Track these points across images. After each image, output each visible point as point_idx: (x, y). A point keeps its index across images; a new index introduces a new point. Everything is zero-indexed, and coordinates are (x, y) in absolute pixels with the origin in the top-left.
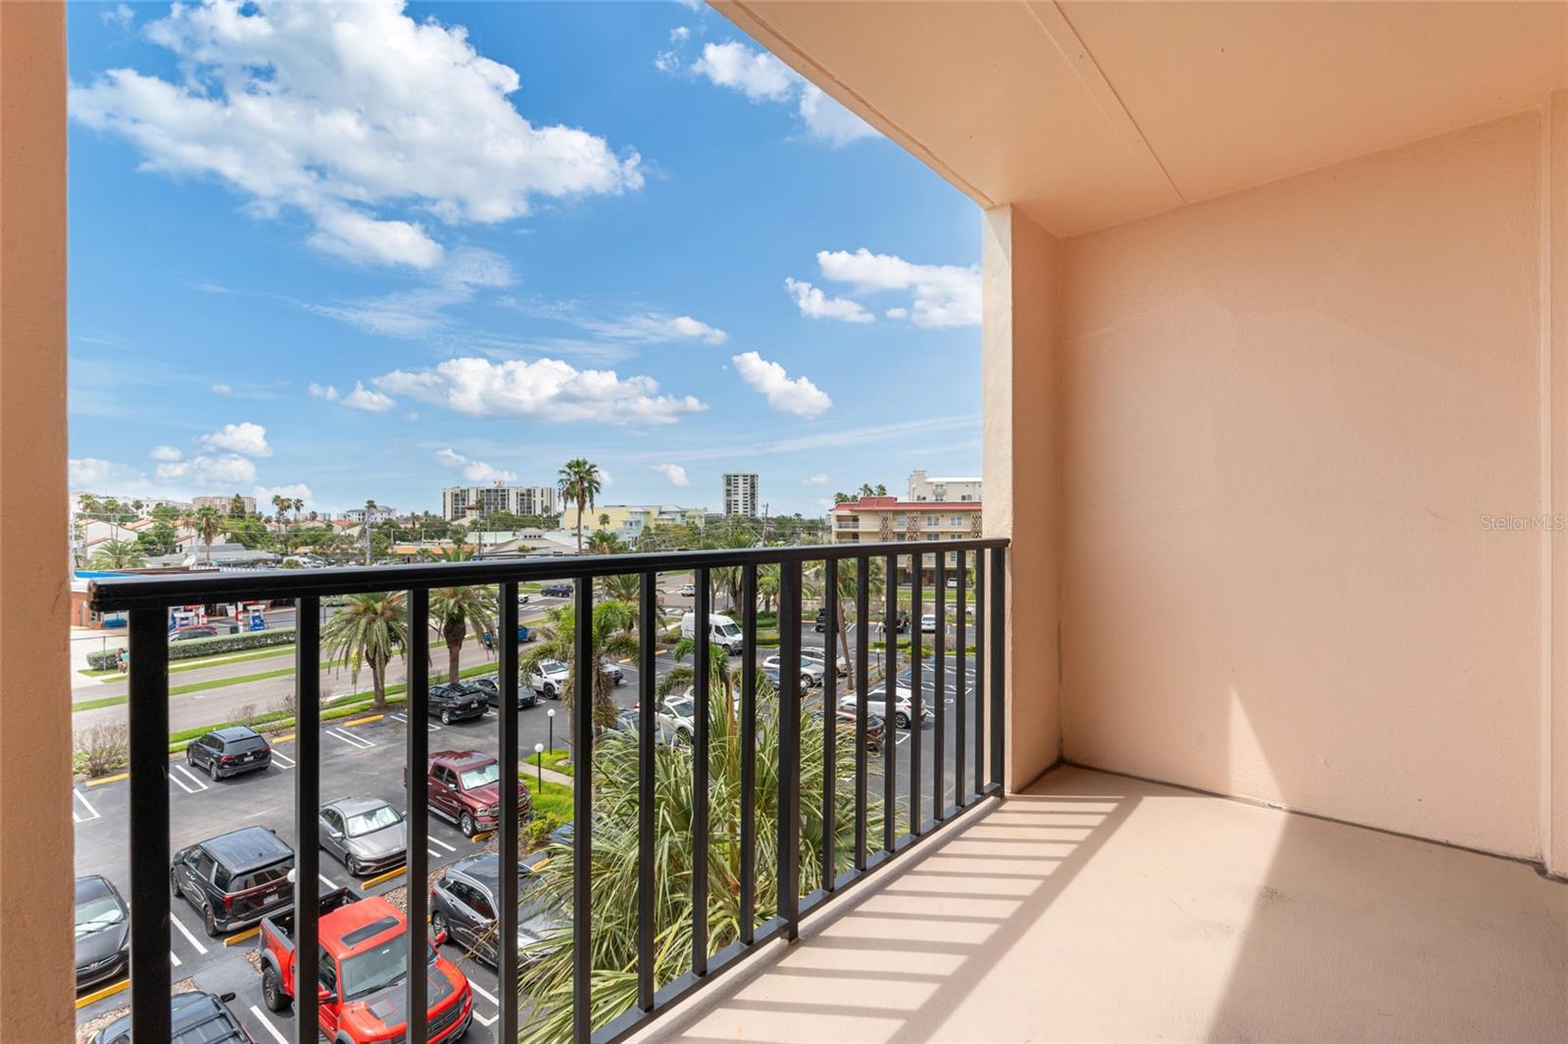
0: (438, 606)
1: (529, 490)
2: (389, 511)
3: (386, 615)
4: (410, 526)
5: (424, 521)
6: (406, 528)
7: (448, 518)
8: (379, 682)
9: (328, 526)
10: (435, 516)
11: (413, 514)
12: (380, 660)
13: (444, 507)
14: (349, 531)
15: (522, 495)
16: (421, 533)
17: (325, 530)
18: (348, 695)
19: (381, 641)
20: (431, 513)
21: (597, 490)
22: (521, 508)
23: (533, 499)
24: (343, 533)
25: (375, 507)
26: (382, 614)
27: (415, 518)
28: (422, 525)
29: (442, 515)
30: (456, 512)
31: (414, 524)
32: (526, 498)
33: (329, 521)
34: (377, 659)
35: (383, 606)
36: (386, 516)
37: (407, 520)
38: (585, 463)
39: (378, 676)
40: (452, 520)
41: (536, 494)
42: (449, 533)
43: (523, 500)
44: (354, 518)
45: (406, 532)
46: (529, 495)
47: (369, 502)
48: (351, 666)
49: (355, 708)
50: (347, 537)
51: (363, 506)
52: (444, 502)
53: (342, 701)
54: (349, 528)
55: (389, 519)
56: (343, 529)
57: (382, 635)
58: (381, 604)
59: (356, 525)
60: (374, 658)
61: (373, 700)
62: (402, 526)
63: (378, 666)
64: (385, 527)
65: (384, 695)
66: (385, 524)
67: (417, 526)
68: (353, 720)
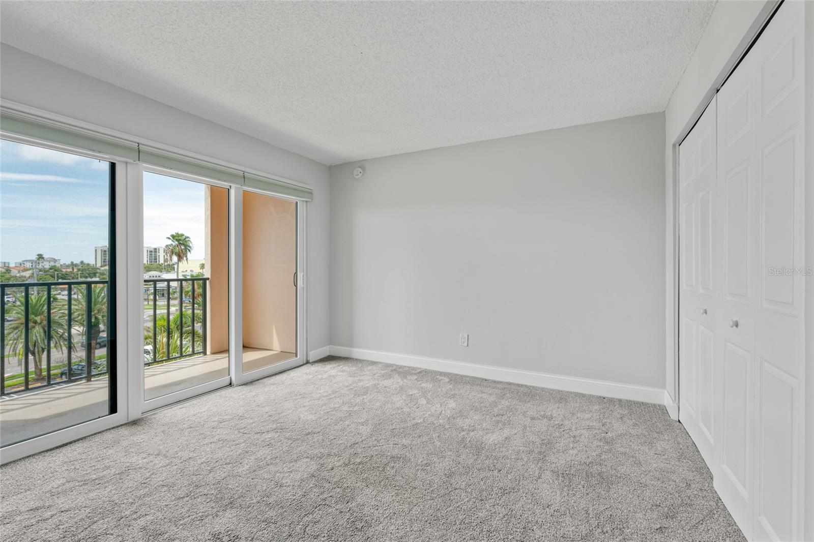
0: (80, 318)
1: (155, 249)
2: (55, 261)
3: (43, 324)
4: (70, 270)
5: (80, 267)
6: (66, 272)
7: (99, 265)
8: (38, 364)
9: (7, 270)
10: (88, 265)
11: (72, 263)
12: (38, 351)
13: (96, 259)
14: (24, 274)
15: (151, 252)
16: (78, 275)
17: (5, 273)
18: (15, 374)
19: (39, 340)
20: (86, 262)
21: (189, 251)
22: (150, 259)
23: (158, 254)
24: (18, 275)
25: (43, 258)
26: (40, 324)
27: (73, 265)
28: (79, 270)
29: (94, 263)
30: (104, 262)
31: (73, 269)
32: (153, 253)
33: (8, 267)
34: (36, 350)
35: (41, 318)
36: (52, 264)
37: (68, 266)
38: (183, 235)
39: (37, 360)
40: (101, 266)
41: (160, 251)
42: (97, 275)
43: (151, 254)
44: (28, 265)
45: (66, 274)
46: (156, 252)
47: (38, 255)
48: (17, 357)
49: (21, 380)
50: (20, 277)
51: (34, 258)
52: (96, 256)
53: (11, 377)
54: (23, 271)
55: (55, 266)
56: (19, 272)
57: (40, 336)
58: (39, 317)
59: (30, 269)
60: (34, 350)
61: (34, 376)
62: (64, 270)
63: (37, 355)
64: (51, 271)
65: (41, 373)
66: (50, 269)
67: (75, 270)
68: (19, 387)
